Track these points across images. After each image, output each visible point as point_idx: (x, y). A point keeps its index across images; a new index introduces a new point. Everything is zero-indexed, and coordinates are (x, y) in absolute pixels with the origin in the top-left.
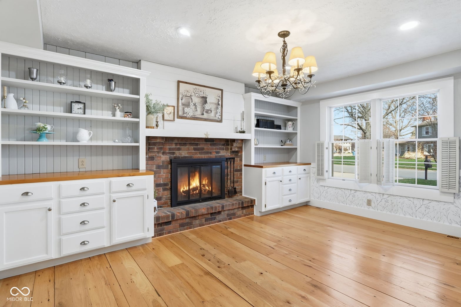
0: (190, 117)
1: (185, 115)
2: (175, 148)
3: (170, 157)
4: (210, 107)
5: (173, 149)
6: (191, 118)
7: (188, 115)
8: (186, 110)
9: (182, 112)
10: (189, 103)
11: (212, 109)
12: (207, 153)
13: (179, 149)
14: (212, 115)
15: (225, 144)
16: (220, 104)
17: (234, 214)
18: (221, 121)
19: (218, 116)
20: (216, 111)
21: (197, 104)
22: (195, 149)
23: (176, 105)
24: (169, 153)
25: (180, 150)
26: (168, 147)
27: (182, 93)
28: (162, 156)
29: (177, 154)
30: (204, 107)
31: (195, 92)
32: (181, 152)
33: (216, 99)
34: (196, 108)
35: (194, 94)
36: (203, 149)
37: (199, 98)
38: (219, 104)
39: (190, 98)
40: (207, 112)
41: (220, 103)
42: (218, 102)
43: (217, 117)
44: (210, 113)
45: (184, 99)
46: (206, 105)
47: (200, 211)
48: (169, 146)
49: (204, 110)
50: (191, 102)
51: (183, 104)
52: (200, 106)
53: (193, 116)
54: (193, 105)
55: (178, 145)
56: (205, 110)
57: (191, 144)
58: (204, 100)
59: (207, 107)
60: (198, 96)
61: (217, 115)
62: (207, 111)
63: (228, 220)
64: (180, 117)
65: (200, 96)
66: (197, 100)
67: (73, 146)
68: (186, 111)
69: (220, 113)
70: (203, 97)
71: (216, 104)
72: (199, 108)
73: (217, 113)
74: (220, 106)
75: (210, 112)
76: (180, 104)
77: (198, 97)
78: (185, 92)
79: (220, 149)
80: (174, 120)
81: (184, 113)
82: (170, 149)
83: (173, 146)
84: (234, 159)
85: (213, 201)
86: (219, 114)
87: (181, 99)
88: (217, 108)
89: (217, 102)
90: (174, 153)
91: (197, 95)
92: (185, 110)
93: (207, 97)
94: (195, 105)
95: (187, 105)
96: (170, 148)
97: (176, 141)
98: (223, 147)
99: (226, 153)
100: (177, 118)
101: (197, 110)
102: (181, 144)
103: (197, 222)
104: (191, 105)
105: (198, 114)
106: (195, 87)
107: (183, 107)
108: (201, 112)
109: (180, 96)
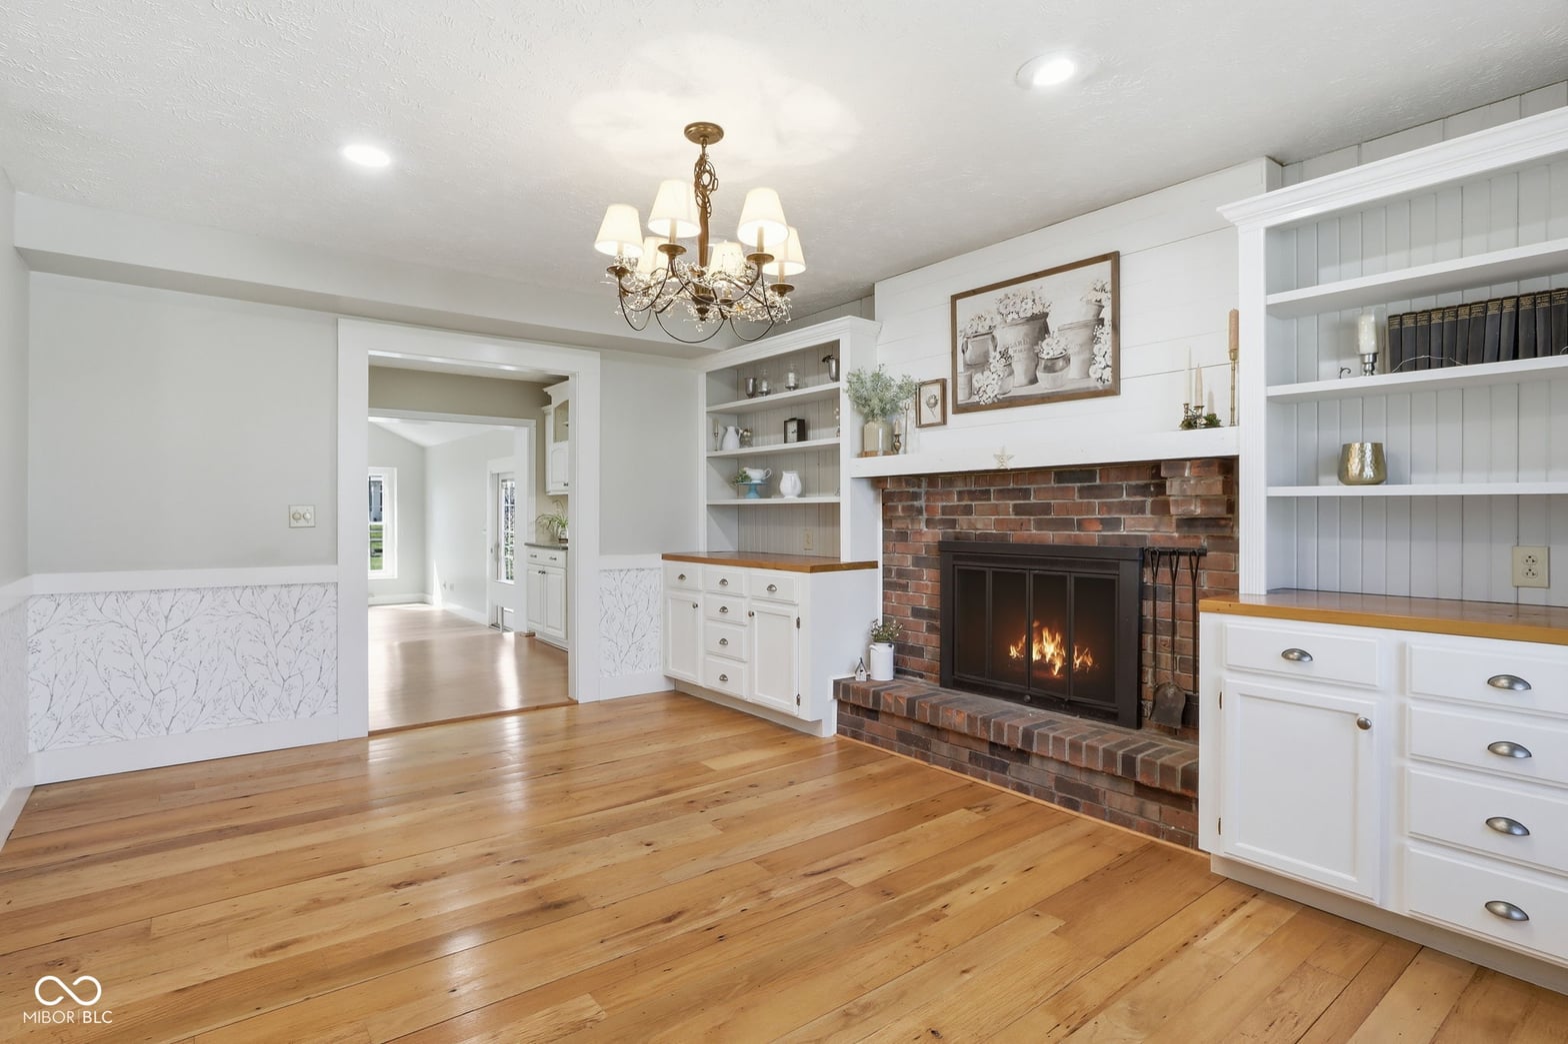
0: (990, 401)
1: (975, 399)
2: (958, 505)
3: (944, 534)
4: (1062, 346)
5: (952, 510)
6: (994, 402)
7: (985, 396)
8: (979, 379)
9: (967, 391)
10: (986, 355)
11: (1070, 352)
12: (1066, 524)
13: (968, 511)
14: (1071, 376)
15: (1147, 486)
16: (1106, 320)
17: (1092, 795)
18: (1113, 390)
19: (1100, 372)
20: (1086, 355)
21: (1011, 352)
22: (1018, 510)
23: (947, 375)
24: (943, 522)
25: (971, 514)
26: (940, 504)
27: (965, 329)
28: (926, 530)
29: (963, 524)
30: (1037, 354)
31: (1004, 312)
32: (973, 521)
33: (1089, 302)
34: (1010, 364)
35: (999, 317)
36: (1046, 509)
37: (1019, 327)
38: (1101, 322)
39: (989, 336)
40: (1050, 368)
41: (1107, 314)
42: (1099, 314)
43: (1094, 376)
44: (1061, 370)
45: (970, 346)
46: (1044, 344)
47: (947, 716)
48: (942, 500)
49: (1037, 365)
50: (991, 348)
51: (968, 366)
52: (1023, 355)
53: (1000, 397)
54: (998, 356)
55: (966, 496)
56: (1042, 364)
57: (1004, 494)
58: (1039, 325)
59: (1049, 348)
60: (1013, 319)
61: (1092, 369)
62: (1049, 364)
63: (1059, 804)
64: (960, 409)
65: (1022, 315)
66: (1011, 337)
67: (756, 505)
68: (976, 385)
69: (1109, 354)
70: (1034, 318)
71: (1085, 325)
72: (1020, 361)
73: (1091, 361)
74: (1108, 328)
75: (1061, 363)
76: (960, 368)
77: (1014, 324)
78: (974, 323)
79: (1125, 508)
80: (944, 422)
81: (971, 394)
82: (945, 510)
83: (953, 501)
84: (1200, 554)
85: (1077, 718)
86: (1103, 360)
87: (963, 352)
88: (1094, 339)
89: (1088, 314)
90: (953, 523)
91: (1010, 317)
92: (974, 381)
93: (1047, 311)
94: (1005, 355)
95: (980, 364)
96: (943, 507)
97: (960, 487)
98: (1139, 499)
99: (1156, 527)
100: (954, 413)
101: (1011, 373)
102: (972, 495)
103: (944, 749)
104: (991, 360)
105: (1017, 385)
106: (1000, 293)
107: (969, 373)
108: (1025, 374)
109: (960, 341)
